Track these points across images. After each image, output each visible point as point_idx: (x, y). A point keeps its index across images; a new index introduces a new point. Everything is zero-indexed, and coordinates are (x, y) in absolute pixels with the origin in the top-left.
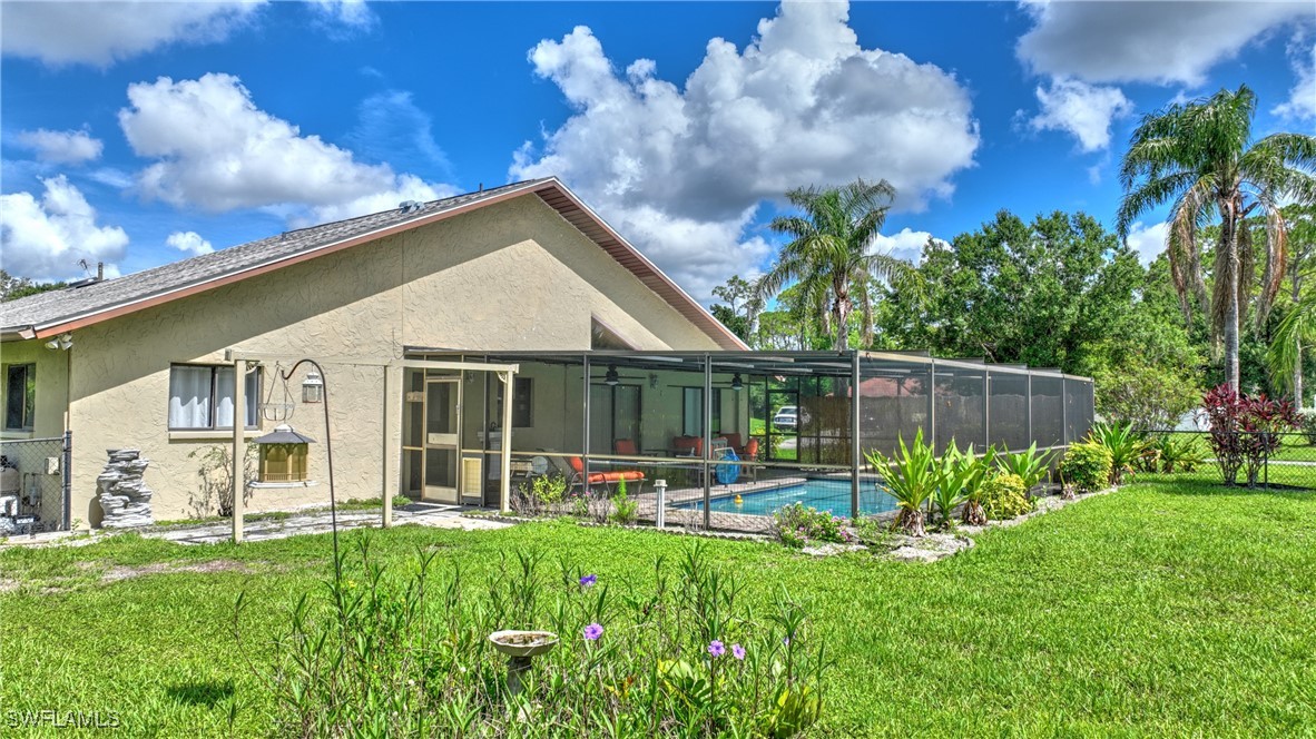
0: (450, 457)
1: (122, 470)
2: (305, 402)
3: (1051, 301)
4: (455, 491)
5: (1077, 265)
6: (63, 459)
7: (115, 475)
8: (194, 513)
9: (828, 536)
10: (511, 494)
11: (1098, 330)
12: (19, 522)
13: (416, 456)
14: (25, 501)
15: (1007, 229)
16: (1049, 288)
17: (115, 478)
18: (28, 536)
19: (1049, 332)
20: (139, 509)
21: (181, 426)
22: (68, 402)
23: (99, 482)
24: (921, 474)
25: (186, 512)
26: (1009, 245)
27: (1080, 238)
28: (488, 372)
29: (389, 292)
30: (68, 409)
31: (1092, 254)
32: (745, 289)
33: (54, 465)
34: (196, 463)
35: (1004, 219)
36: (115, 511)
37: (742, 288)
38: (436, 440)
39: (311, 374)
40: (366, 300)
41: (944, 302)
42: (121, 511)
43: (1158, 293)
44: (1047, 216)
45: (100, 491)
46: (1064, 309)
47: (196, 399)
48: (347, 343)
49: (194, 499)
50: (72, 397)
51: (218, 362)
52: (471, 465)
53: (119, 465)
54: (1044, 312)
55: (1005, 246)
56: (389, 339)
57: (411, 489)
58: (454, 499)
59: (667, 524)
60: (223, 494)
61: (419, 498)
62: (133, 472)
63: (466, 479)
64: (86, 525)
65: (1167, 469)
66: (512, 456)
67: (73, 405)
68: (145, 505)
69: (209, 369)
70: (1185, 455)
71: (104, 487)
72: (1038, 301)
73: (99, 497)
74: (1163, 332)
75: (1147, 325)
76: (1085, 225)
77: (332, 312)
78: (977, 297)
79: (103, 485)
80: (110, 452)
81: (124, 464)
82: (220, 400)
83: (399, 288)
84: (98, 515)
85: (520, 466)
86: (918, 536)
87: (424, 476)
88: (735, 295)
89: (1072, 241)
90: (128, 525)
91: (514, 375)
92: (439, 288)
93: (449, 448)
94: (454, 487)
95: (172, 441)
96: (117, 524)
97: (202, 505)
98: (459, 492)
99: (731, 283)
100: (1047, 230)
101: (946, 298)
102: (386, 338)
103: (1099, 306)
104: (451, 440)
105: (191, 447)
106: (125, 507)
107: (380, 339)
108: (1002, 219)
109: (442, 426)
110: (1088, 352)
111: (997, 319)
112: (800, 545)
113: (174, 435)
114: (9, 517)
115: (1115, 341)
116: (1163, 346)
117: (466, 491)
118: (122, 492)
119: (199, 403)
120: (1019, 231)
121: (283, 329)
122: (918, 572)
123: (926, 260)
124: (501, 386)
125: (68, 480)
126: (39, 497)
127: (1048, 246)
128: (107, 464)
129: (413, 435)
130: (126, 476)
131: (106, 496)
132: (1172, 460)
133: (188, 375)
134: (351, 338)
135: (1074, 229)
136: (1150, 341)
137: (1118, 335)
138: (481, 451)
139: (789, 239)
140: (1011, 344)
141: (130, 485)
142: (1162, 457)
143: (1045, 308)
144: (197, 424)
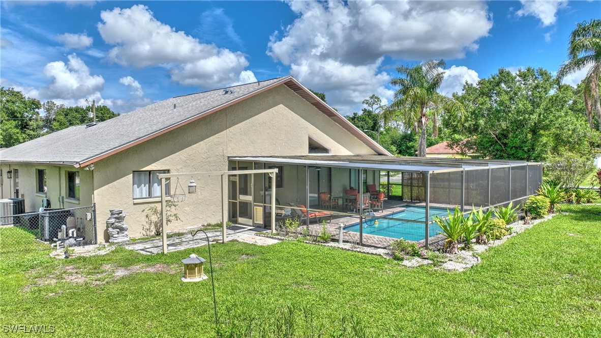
0: (248, 206)
1: (116, 218)
2: (189, 193)
3: (525, 112)
4: (251, 221)
5: (538, 95)
6: (93, 215)
7: (113, 220)
8: (145, 233)
9: (415, 254)
10: (276, 226)
11: (547, 125)
12: (77, 240)
13: (234, 204)
14: (79, 230)
15: (504, 77)
16: (523, 105)
17: (114, 222)
18: (82, 247)
19: (524, 126)
20: (123, 235)
21: (138, 197)
22: (93, 190)
23: (107, 223)
24: (457, 226)
25: (142, 234)
26: (505, 85)
27: (540, 80)
28: (265, 173)
29: (221, 133)
30: (93, 194)
31: (545, 88)
32: (378, 101)
33: (89, 216)
34: (145, 213)
35: (502, 72)
36: (114, 236)
37: (377, 100)
38: (243, 198)
39: (191, 181)
40: (211, 138)
41: (473, 113)
42: (117, 236)
43: (580, 100)
44: (523, 70)
45: (108, 227)
46: (531, 116)
47: (143, 185)
48: (204, 157)
49: (145, 228)
50: (95, 188)
51: (152, 169)
52: (258, 210)
53: (114, 216)
54: (521, 117)
55: (503, 85)
56: (221, 154)
57: (233, 217)
58: (251, 224)
59: (344, 241)
60: (156, 226)
61: (236, 222)
62: (120, 219)
63: (256, 215)
64: (103, 242)
65: (578, 202)
66: (276, 207)
67: (95, 192)
68: (126, 233)
69: (148, 172)
70: (587, 196)
71: (109, 225)
72: (518, 112)
73: (107, 230)
74: (581, 126)
75: (573, 123)
76: (543, 73)
77: (197, 144)
78: (489, 110)
79: (108, 225)
80: (111, 211)
81: (116, 216)
82: (153, 185)
83: (225, 131)
84: (107, 237)
85: (279, 211)
86: (456, 253)
87: (238, 213)
88: (373, 103)
89: (536, 82)
90: (120, 241)
91: (276, 173)
92: (242, 129)
93: (249, 202)
94: (251, 219)
95: (135, 204)
96: (115, 241)
97: (148, 230)
98: (253, 221)
99: (371, 98)
100: (524, 76)
101: (475, 111)
102: (220, 154)
103: (549, 114)
104: (249, 198)
105: (143, 207)
106: (118, 234)
107: (217, 154)
108: (501, 72)
109: (245, 192)
110: (543, 135)
111: (499, 121)
112: (402, 260)
113: (136, 201)
114: (73, 238)
115: (557, 130)
116: (580, 133)
117: (256, 221)
118: (116, 227)
119: (144, 186)
120: (510, 78)
121: (177, 153)
122: (454, 278)
123: (464, 92)
124: (270, 178)
125: (95, 223)
126: (84, 228)
127: (524, 85)
128: (110, 216)
129: (233, 195)
130: (117, 221)
131: (110, 229)
132: (580, 197)
133: (140, 175)
134: (205, 155)
135: (537, 76)
136: (574, 130)
137: (558, 127)
138: (262, 204)
139: (398, 87)
140: (505, 132)
141: (120, 225)
142: (576, 196)
143: (522, 116)
144: (144, 196)
